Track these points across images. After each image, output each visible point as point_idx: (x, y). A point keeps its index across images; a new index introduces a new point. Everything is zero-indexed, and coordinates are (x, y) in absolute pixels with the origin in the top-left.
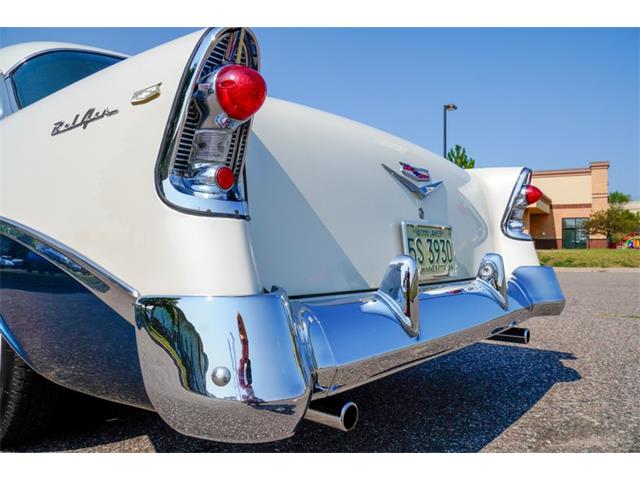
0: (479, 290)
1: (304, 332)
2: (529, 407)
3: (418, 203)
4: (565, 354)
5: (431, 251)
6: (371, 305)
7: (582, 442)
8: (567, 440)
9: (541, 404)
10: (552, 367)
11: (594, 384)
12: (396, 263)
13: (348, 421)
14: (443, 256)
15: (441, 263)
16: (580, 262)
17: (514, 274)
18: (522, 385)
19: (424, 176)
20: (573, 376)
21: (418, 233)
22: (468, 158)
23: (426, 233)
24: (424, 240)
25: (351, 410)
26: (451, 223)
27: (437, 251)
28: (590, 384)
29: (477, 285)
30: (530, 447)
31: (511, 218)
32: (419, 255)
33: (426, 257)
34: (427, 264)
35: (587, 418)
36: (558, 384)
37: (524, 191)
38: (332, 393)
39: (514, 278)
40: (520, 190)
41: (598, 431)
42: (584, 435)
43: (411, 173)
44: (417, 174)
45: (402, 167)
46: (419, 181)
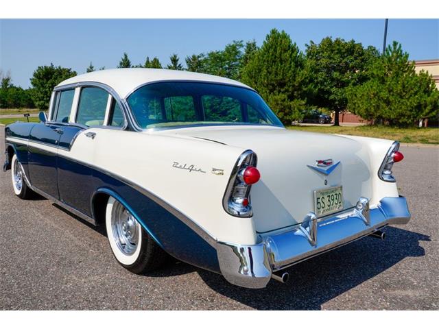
0: (356, 216)
1: (268, 245)
2: (384, 270)
3: (325, 178)
4: (425, 236)
5: (329, 201)
6: (298, 232)
7: (401, 292)
9: (391, 269)
10: (411, 246)
11: (430, 260)
12: (309, 215)
13: (284, 279)
14: (336, 201)
15: (334, 205)
17: (381, 202)
18: (387, 256)
19: (329, 163)
20: (421, 252)
21: (322, 194)
22: (404, 52)
23: (327, 193)
24: (326, 197)
25: (286, 275)
26: (342, 184)
27: (333, 200)
28: (427, 260)
29: (354, 213)
30: (373, 292)
31: (385, 169)
32: (322, 204)
33: (326, 205)
34: (327, 208)
35: (412, 280)
36: (408, 258)
37: (393, 155)
38: (279, 269)
39: (380, 204)
40: (391, 154)
41: (414, 287)
42: (404, 289)
43: (322, 164)
44: (325, 163)
45: (317, 163)
46: (326, 167)
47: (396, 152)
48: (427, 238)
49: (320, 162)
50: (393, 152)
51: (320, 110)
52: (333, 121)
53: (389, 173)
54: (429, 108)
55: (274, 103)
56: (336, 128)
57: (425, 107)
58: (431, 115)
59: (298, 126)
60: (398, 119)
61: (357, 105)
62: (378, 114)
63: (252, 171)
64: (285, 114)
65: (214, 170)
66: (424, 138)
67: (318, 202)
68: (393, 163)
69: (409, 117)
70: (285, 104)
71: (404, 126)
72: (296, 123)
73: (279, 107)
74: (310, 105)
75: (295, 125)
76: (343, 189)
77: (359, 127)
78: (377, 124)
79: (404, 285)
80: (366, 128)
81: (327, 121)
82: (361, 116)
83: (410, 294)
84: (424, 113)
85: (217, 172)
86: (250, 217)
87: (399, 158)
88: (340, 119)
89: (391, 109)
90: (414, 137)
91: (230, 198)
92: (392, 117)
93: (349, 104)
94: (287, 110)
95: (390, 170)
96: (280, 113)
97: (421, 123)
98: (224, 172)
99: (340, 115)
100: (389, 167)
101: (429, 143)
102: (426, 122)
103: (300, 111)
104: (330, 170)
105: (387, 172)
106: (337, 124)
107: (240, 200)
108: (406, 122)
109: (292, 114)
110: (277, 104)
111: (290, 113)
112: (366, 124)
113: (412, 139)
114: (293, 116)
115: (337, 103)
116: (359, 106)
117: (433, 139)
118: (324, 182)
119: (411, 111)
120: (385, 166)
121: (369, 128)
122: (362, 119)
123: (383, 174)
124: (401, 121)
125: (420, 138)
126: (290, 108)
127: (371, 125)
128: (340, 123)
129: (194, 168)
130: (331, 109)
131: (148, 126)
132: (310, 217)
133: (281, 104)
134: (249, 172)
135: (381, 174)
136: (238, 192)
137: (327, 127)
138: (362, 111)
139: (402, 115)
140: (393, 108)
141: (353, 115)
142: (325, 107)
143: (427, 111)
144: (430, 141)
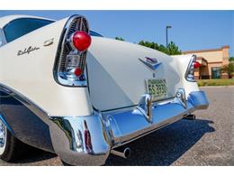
0: (176, 102)
3: (153, 71)
5: (157, 89)
12: (144, 96)
13: (126, 154)
15: (162, 93)
17: (190, 95)
20: (212, 130)
21: (152, 83)
24: (155, 85)
25: (128, 151)
27: (160, 89)
29: (175, 100)
32: (153, 91)
34: (156, 94)
38: (120, 145)
43: (150, 61)
45: (146, 59)
46: (153, 63)
47: (195, 62)
48: (212, 122)
67: (150, 89)
76: (166, 82)
105: (190, 76)
118: (152, 75)
120: (189, 72)
129: (31, 49)
135: (186, 77)
136: (70, 61)
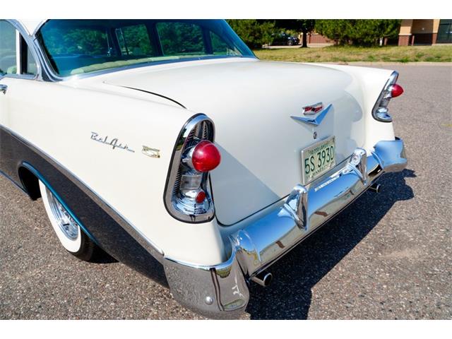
0: (349, 171)
3: (313, 130)
5: (320, 159)
7: (399, 254)
8: (391, 252)
9: (383, 222)
10: (398, 186)
11: (420, 203)
12: (297, 189)
13: (267, 282)
14: (327, 158)
15: (326, 163)
16: (447, 57)
17: (375, 147)
19: (319, 109)
20: (409, 193)
21: (312, 152)
23: (317, 150)
25: (269, 277)
26: (335, 134)
27: (324, 157)
28: (418, 203)
29: (348, 168)
30: (368, 259)
31: (380, 106)
32: (312, 167)
33: (316, 165)
34: (317, 169)
35: (407, 234)
36: (397, 203)
37: (391, 89)
39: (374, 150)
40: (388, 87)
41: (411, 245)
42: (401, 248)
43: (310, 112)
44: (314, 110)
45: (304, 111)
46: (315, 113)
47: (394, 85)
48: (411, 174)
49: (307, 109)
50: (391, 85)
51: (288, 32)
52: (301, 42)
53: (385, 111)
54: (390, 27)
55: (244, 28)
56: (304, 49)
57: (388, 26)
58: (392, 33)
59: (268, 49)
60: (364, 39)
61: (324, 26)
62: (344, 34)
63: (206, 150)
64: (256, 38)
65: (146, 149)
66: (386, 56)
67: (306, 165)
68: (389, 98)
69: (373, 36)
70: (255, 27)
71: (368, 45)
72: (265, 46)
73: (249, 31)
74: (279, 28)
75: (265, 49)
76: (336, 141)
77: (326, 47)
78: (342, 44)
79: (400, 243)
80: (332, 48)
81: (295, 43)
82: (328, 37)
83: (408, 256)
84: (386, 32)
85: (150, 153)
86: (210, 220)
87: (398, 92)
88: (308, 40)
89: (356, 29)
90: (377, 55)
91: (175, 192)
92: (357, 36)
93: (316, 25)
94: (258, 34)
95: (385, 107)
96: (250, 37)
97: (381, 42)
98: (160, 153)
99: (308, 36)
100: (384, 104)
101: (391, 61)
102: (386, 40)
103: (270, 34)
104: (320, 118)
105: (382, 110)
106: (305, 45)
107: (192, 194)
108: (370, 42)
109: (262, 38)
110: (247, 28)
111: (260, 37)
112: (332, 44)
113: (375, 58)
114: (263, 40)
115: (304, 24)
116: (326, 27)
117: (393, 57)
118: (312, 135)
119: (375, 30)
120: (380, 103)
121: (335, 48)
122: (329, 40)
123: (377, 112)
124: (365, 40)
125: (382, 57)
126: (259, 32)
127: (336, 46)
128: (308, 44)
129: (118, 144)
130: (298, 31)
131: (74, 71)
132: (298, 191)
133: (251, 28)
134: (201, 153)
135: (375, 112)
136: (187, 182)
137: (296, 49)
138: (329, 31)
139: (367, 34)
140: (358, 28)
141: (320, 36)
142: (293, 29)
143: (389, 30)
144: (392, 59)
